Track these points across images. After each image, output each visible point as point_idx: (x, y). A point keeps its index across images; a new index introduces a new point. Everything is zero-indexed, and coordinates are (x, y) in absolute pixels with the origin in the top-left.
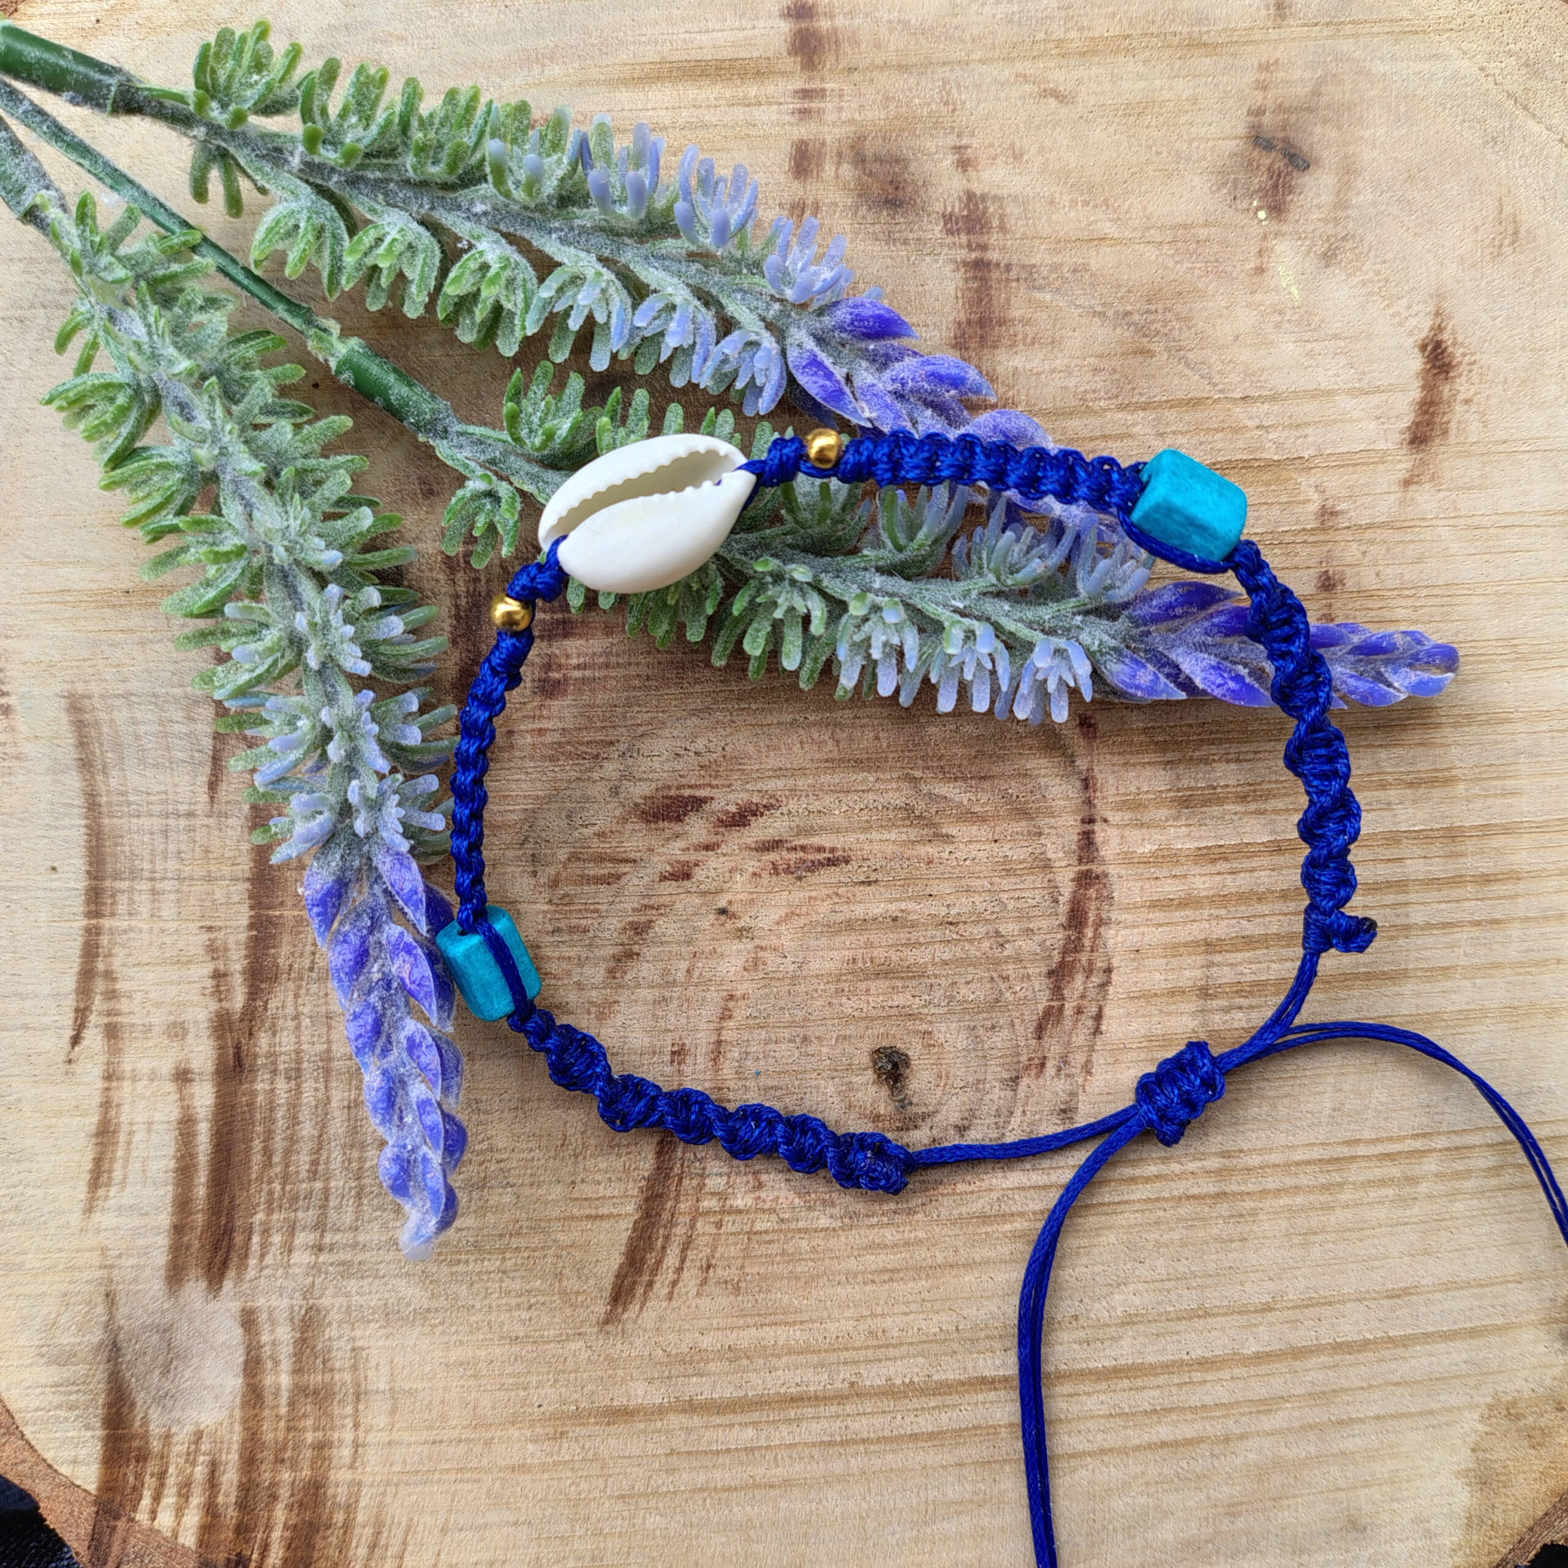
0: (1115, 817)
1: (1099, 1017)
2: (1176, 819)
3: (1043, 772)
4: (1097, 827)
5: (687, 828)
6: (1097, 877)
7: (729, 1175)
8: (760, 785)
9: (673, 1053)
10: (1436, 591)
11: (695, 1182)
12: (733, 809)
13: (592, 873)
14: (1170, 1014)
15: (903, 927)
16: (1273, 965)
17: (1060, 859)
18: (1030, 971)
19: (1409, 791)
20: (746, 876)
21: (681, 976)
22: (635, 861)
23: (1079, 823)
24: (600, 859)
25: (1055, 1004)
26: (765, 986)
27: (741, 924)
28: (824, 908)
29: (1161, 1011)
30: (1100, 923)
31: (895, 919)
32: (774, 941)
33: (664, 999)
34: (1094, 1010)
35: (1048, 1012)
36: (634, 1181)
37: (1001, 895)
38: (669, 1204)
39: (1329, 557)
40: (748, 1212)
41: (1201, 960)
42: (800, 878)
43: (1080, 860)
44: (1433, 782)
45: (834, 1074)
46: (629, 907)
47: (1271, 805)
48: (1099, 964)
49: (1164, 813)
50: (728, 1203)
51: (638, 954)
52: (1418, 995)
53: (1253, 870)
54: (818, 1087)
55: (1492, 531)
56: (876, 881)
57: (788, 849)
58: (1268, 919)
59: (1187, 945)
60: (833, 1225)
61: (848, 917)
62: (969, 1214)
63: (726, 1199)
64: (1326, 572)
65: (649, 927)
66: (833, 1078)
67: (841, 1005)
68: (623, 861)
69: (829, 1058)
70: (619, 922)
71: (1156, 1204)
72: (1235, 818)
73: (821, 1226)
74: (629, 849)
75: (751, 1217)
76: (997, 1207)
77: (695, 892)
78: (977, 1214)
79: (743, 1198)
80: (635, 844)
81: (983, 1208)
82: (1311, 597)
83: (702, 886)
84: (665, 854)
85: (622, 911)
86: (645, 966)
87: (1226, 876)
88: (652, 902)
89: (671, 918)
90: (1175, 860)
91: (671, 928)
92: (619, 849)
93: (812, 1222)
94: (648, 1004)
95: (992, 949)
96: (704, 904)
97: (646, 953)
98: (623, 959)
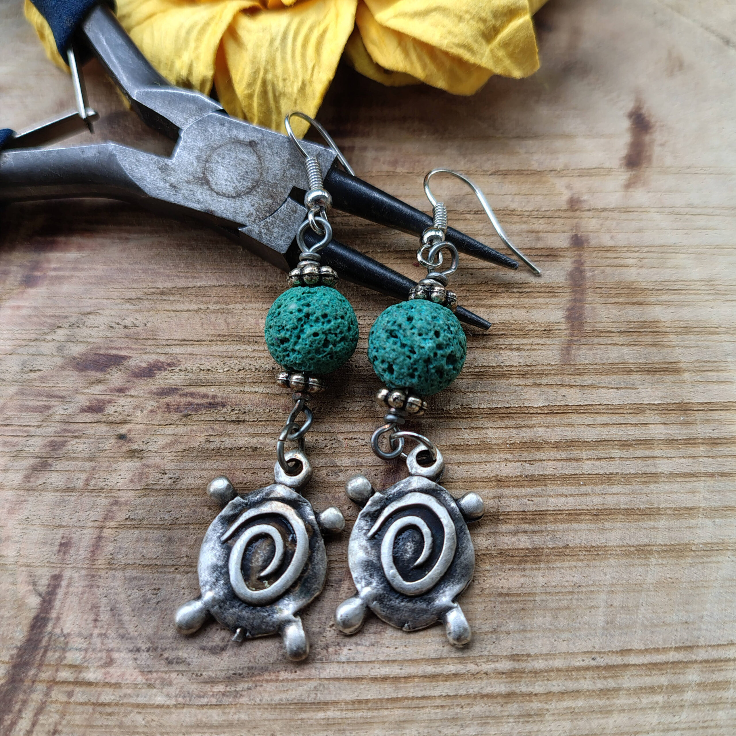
5: (108, 376)
8: (168, 350)
9: (61, 545)
10: (653, 249)
11: (57, 655)
12: (144, 365)
13: (31, 404)
15: (260, 456)
16: (551, 500)
19: (648, 377)
20: (145, 412)
21: (80, 484)
22: (64, 397)
24: (39, 394)
26: (145, 495)
27: (135, 447)
28: (201, 438)
31: (255, 449)
32: (158, 460)
33: (64, 501)
38: (32, 672)
39: (577, 227)
40: (97, 684)
42: (186, 416)
44: (664, 370)
45: (190, 569)
46: (51, 430)
47: (544, 380)
50: (82, 675)
51: (50, 465)
52: (669, 529)
54: (173, 579)
55: (687, 216)
56: (244, 421)
57: (181, 395)
58: (545, 463)
59: (483, 480)
60: (168, 703)
61: (218, 446)
62: (288, 700)
63: (80, 672)
64: (576, 235)
65: (64, 446)
66: (187, 573)
67: (203, 513)
68: (54, 397)
69: (187, 556)
70: (42, 440)
71: (454, 701)
72: (517, 388)
73: (157, 703)
74: (62, 389)
75: (99, 689)
76: (313, 696)
77: (105, 422)
78: (295, 701)
79: (94, 672)
80: (67, 385)
81: (301, 695)
82: (566, 249)
83: (110, 418)
84: (87, 394)
85: (46, 433)
86: (54, 475)
87: (512, 430)
88: (72, 427)
89: (82, 440)
90: (473, 416)
91: (81, 447)
92: (54, 389)
93: (150, 698)
94: (51, 505)
95: (328, 475)
96: (109, 431)
97: (58, 465)
98: (39, 468)
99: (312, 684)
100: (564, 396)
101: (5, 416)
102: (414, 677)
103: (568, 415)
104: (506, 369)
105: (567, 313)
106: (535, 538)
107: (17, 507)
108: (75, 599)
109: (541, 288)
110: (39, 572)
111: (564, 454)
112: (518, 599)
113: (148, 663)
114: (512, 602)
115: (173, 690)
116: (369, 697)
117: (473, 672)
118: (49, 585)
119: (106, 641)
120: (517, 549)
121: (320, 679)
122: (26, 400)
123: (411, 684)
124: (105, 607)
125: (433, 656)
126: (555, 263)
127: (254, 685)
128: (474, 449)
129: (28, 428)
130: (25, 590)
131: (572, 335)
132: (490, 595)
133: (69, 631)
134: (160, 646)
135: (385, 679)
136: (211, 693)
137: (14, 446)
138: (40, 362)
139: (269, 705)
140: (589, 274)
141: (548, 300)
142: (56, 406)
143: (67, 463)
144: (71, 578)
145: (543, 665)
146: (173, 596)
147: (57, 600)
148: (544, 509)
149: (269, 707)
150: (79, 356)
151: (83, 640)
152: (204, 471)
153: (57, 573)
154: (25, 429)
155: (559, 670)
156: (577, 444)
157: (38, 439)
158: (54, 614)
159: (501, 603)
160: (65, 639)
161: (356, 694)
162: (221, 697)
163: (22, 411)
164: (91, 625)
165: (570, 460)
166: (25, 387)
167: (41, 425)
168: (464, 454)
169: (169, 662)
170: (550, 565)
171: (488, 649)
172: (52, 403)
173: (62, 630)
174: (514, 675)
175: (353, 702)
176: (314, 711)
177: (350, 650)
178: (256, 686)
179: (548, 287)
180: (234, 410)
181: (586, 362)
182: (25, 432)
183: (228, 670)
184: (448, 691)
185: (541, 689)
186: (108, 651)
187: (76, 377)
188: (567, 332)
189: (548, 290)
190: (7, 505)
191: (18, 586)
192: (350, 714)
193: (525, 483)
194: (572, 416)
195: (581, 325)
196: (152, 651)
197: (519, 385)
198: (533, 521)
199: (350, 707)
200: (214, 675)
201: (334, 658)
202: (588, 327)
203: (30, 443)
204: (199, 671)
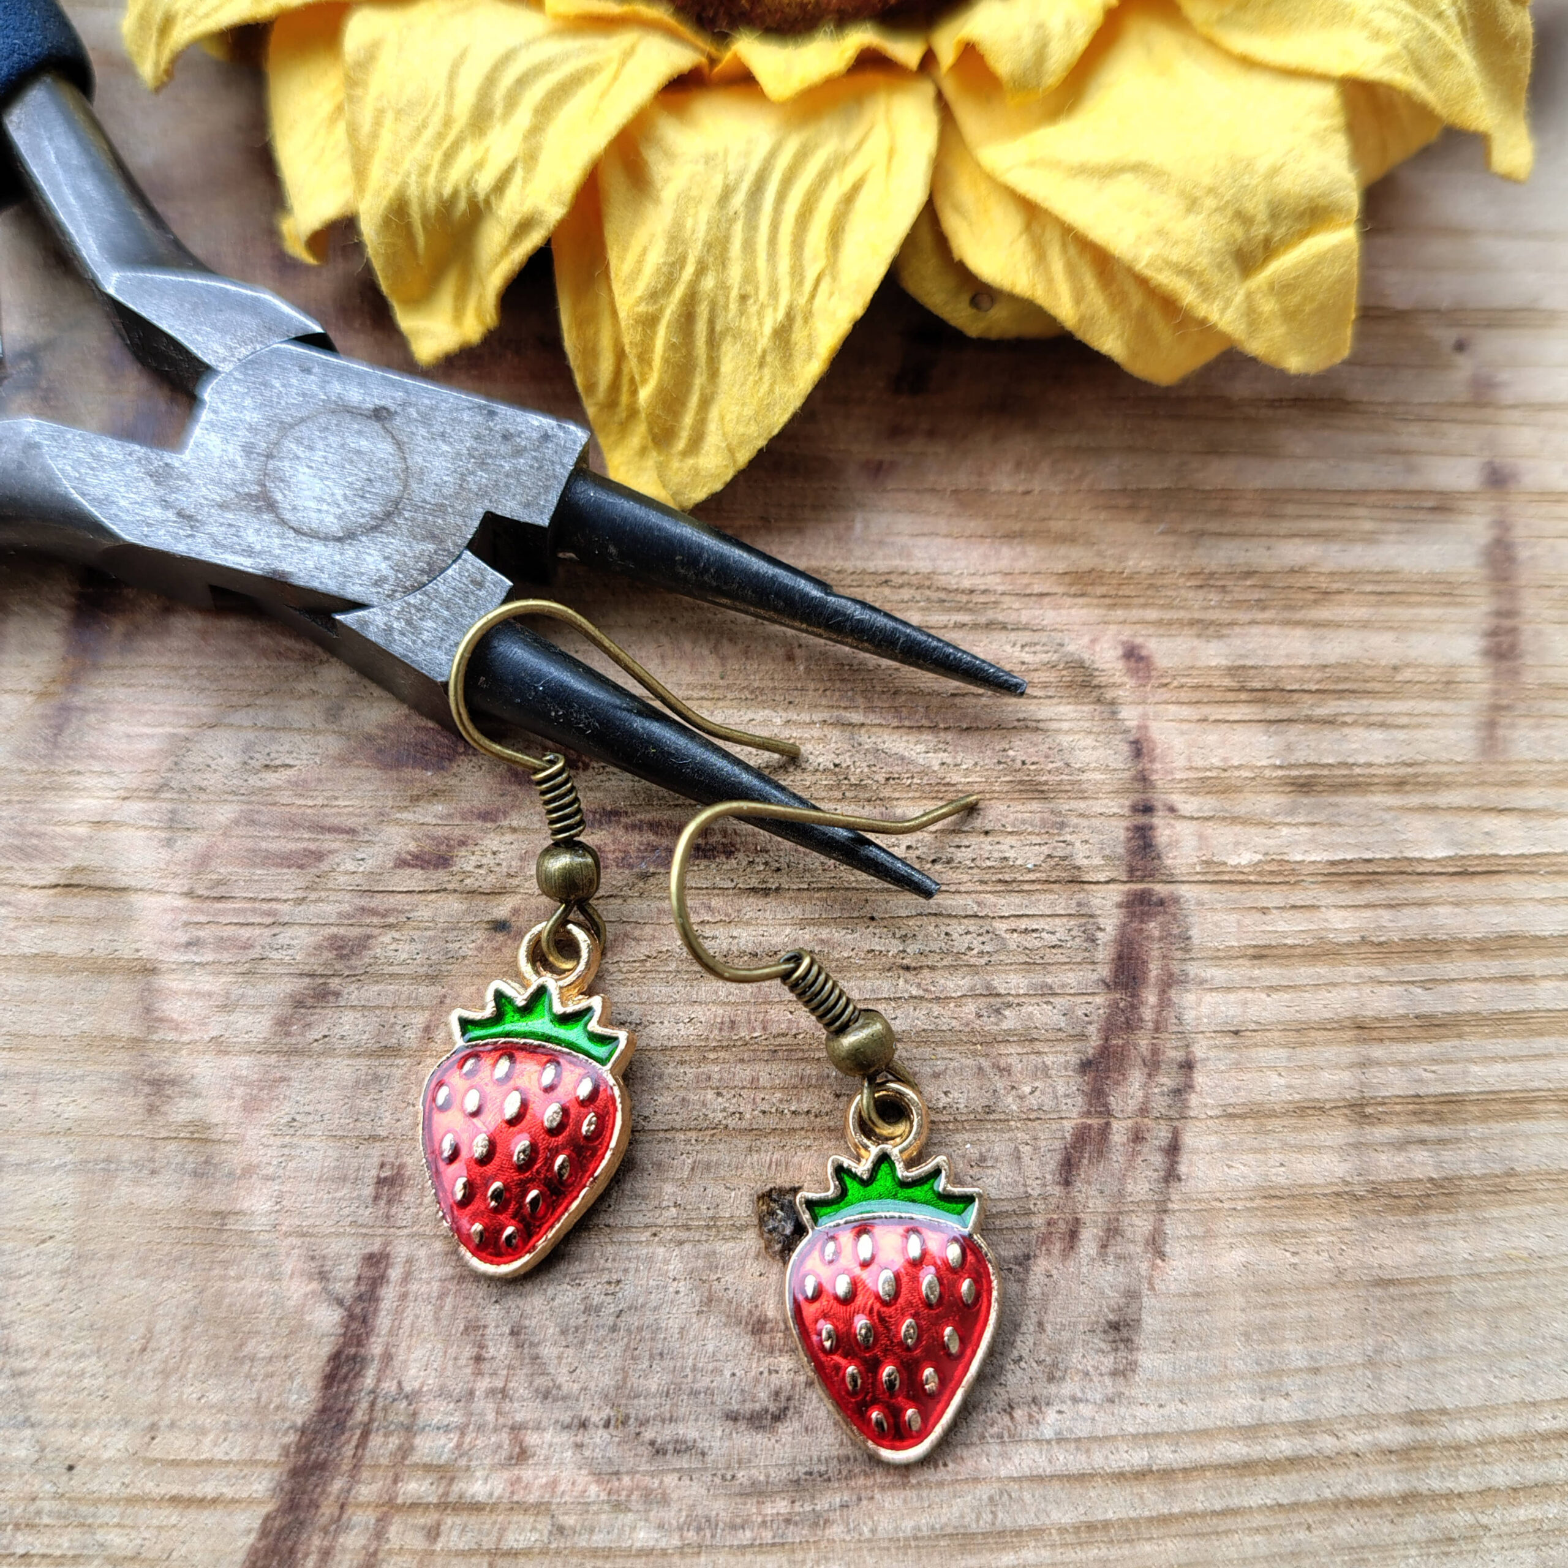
0: (1188, 805)
1: (1173, 1149)
2: (1292, 812)
3: (1065, 726)
4: (1159, 821)
5: (453, 781)
6: (1161, 902)
7: (463, 1430)
9: (380, 1182)
11: (394, 1442)
13: (274, 846)
14: (1300, 1149)
16: (1475, 1069)
17: (1096, 869)
18: (1049, 1060)
21: (411, 1037)
22: (352, 831)
23: (1126, 811)
24: (293, 824)
25: (1095, 1122)
29: (1285, 1146)
30: (1169, 982)
33: (376, 1078)
34: (1161, 1134)
35: (1081, 1137)
36: (275, 1433)
37: (997, 924)
38: (337, 1485)
39: (1491, 444)
40: (494, 1507)
41: (1349, 1053)
43: (1131, 870)
45: (683, 1235)
46: (330, 910)
47: (1445, 798)
48: (1172, 1054)
49: (1267, 803)
50: (456, 1488)
51: (337, 994)
53: (1424, 904)
54: (650, 1259)
56: (778, 889)
57: (626, 828)
58: (1456, 987)
59: (1323, 1026)
60: (663, 1544)
61: (725, 946)
62: (933, 1528)
63: (452, 1479)
64: (1490, 463)
65: (365, 947)
66: (681, 1243)
67: (704, 1104)
68: (331, 829)
69: (676, 1205)
70: (311, 934)
71: (1291, 1515)
72: (1387, 816)
73: (638, 1545)
74: (346, 810)
75: (500, 1518)
76: (987, 1517)
77: (455, 891)
78: (949, 1530)
79: (486, 1480)
80: (357, 802)
81: (962, 1517)
82: (1471, 495)
83: (468, 881)
84: (408, 823)
85: (319, 916)
86: (348, 1017)
87: (1381, 912)
88: (376, 902)
89: (406, 933)
90: (1293, 879)
91: (405, 951)
92: (326, 810)
93: (620, 1535)
94: (345, 1087)
95: (979, 1016)
96: (467, 912)
97: (353, 993)
98: (309, 1002)
99: (984, 1491)
100: (1487, 833)
101: (214, 877)
102: (1203, 1468)
103: (1497, 877)
104: (1357, 771)
105: (1482, 643)
106: (1447, 1155)
107: (264, 1094)
108: (426, 1311)
109: (1423, 583)
110: (335, 1247)
111: (1494, 967)
112: (1416, 1289)
113: (612, 1452)
114: (1402, 1298)
115: (671, 1515)
116: (1110, 1515)
117: (1328, 1452)
118: (359, 1278)
119: (507, 1406)
120: (1407, 1181)
121: (999, 1479)
122: (263, 838)
123: (1199, 1483)
124: (497, 1327)
125: (1244, 1420)
126: (1450, 526)
127: (854, 1498)
128: (1300, 956)
129: (274, 905)
130: (302, 1291)
131: (1496, 693)
132: (1356, 1284)
133: (417, 1385)
134: (633, 1413)
135: (1141, 1475)
136: (760, 1519)
137: (245, 948)
138: (287, 747)
139: (890, 1540)
140: (1523, 554)
141: (1439, 612)
142: (336, 851)
143: (376, 988)
144: (410, 1261)
145: (1472, 1431)
146: (653, 1296)
147: (383, 1313)
148: (1459, 1089)
149: (892, 1545)
150: (380, 733)
151: (452, 1405)
152: (697, 1007)
153: (376, 1247)
154: (265, 906)
155: (1507, 1441)
156: (1521, 942)
157: (301, 932)
158: (376, 1347)
159: (1381, 1301)
160: (410, 1404)
161: (1082, 1510)
162: (783, 1526)
163: (254, 865)
164: (469, 1370)
165: (1509, 978)
166: (256, 807)
167: (304, 899)
168: (1281, 966)
169: (658, 1451)
170: (1478, 1214)
171: (1358, 1401)
172: (326, 846)
173: (399, 1383)
174: (1414, 1455)
175: (1077, 1529)
176: (992, 1551)
177: (1060, 1412)
178: (860, 1499)
179: (1438, 582)
180: (751, 863)
181: (1529, 755)
182: (268, 914)
183: (793, 1464)
184: (1278, 1496)
185: (1471, 1482)
186: (513, 1428)
187: (378, 783)
188: (1485, 686)
189: (1439, 589)
190: (239, 1091)
191: (284, 1283)
192: (1071, 1555)
193: (1415, 1032)
194: (1508, 879)
195: (1515, 673)
196: (616, 1427)
197: (1389, 809)
198: (1439, 1118)
199: (1070, 1538)
200: (762, 1478)
201: (1030, 1431)
202: (1530, 678)
203: (282, 939)
204: (728, 1468)
